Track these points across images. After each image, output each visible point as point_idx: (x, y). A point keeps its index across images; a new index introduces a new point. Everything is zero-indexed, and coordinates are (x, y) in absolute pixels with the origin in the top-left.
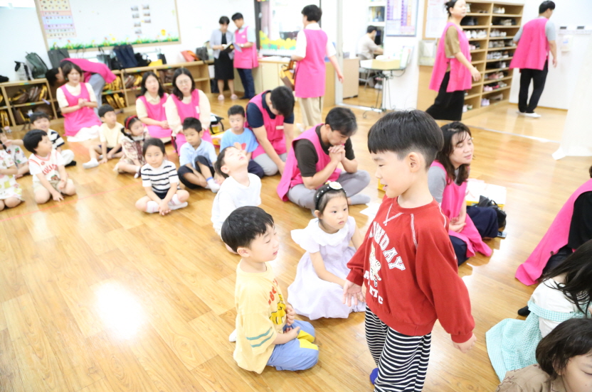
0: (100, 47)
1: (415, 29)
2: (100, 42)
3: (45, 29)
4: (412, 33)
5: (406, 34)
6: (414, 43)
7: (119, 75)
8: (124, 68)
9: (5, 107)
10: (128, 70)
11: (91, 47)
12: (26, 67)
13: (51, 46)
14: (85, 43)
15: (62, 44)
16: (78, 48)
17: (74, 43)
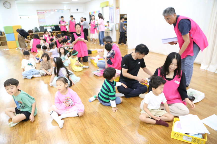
0: (51, 26)
1: (113, 21)
2: (51, 25)
3: (39, 22)
4: (113, 22)
5: (112, 22)
6: (113, 24)
7: (55, 32)
8: (56, 31)
9: (29, 39)
10: (57, 31)
11: (49, 26)
12: (34, 30)
13: (40, 26)
14: (48, 25)
15: (42, 25)
16: (46, 26)
17: (45, 25)
